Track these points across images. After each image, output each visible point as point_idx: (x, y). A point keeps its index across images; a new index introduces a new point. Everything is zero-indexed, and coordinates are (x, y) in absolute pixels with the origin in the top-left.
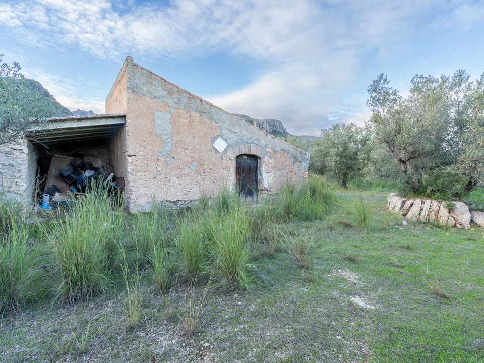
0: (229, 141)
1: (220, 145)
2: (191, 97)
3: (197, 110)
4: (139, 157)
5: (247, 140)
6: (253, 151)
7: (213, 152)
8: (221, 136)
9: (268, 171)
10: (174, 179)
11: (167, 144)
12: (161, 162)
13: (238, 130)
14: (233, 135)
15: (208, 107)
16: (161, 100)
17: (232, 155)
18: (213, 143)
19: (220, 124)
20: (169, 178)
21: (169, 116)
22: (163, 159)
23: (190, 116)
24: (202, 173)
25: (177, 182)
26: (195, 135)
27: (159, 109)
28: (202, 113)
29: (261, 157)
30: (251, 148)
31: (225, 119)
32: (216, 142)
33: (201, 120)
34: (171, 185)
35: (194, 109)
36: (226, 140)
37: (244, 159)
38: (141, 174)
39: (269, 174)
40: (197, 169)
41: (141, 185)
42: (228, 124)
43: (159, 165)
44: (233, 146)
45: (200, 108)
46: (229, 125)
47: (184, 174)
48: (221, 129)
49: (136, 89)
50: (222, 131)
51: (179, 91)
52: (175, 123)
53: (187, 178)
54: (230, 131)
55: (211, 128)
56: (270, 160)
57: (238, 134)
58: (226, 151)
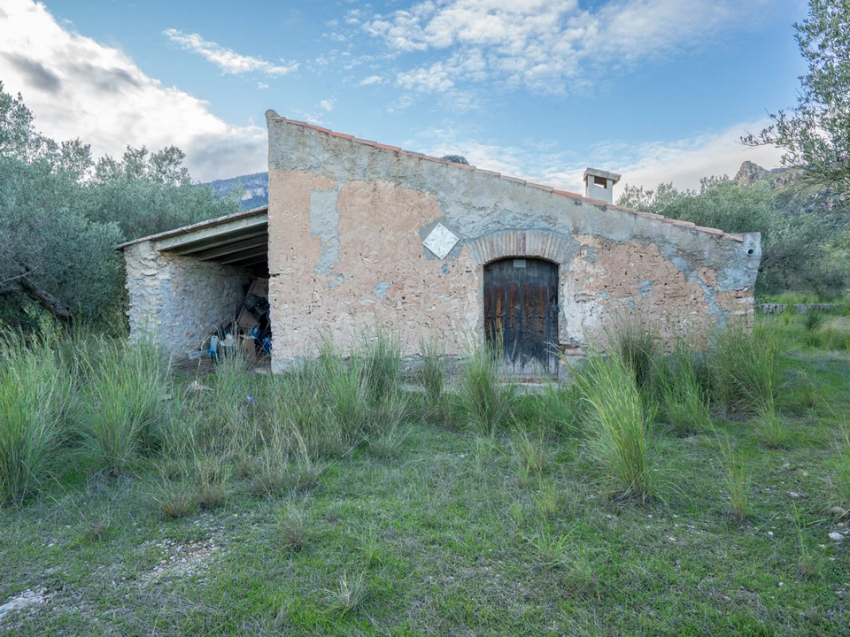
0: (463, 230)
1: (441, 241)
2: (376, 149)
3: (388, 174)
4: (285, 276)
5: (514, 223)
6: (533, 248)
7: (423, 257)
8: (444, 221)
9: (584, 298)
10: (344, 315)
11: (330, 250)
12: (319, 285)
13: (489, 202)
14: (475, 216)
15: (412, 163)
16: (321, 170)
17: (473, 261)
18: (423, 239)
19: (442, 194)
20: (334, 314)
21: (333, 196)
22: (323, 278)
23: (375, 190)
24: (399, 304)
25: (348, 322)
26: (384, 225)
27: (317, 188)
28: (398, 179)
29: (558, 260)
30: (527, 242)
31: (454, 181)
32: (431, 236)
33: (399, 193)
34: (337, 327)
35: (383, 174)
36: (455, 229)
37: (518, 269)
38: (286, 306)
39: (588, 306)
40: (389, 295)
41: (286, 327)
42: (462, 191)
43: (316, 289)
44: (474, 239)
45: (394, 170)
46: (465, 194)
47: (362, 306)
48: (444, 205)
49: (281, 161)
50: (447, 210)
51: (351, 146)
52: (344, 208)
53: (367, 313)
54: (468, 206)
55: (421, 206)
56: (590, 269)
57: (489, 211)
58: (454, 252)
